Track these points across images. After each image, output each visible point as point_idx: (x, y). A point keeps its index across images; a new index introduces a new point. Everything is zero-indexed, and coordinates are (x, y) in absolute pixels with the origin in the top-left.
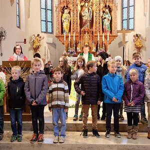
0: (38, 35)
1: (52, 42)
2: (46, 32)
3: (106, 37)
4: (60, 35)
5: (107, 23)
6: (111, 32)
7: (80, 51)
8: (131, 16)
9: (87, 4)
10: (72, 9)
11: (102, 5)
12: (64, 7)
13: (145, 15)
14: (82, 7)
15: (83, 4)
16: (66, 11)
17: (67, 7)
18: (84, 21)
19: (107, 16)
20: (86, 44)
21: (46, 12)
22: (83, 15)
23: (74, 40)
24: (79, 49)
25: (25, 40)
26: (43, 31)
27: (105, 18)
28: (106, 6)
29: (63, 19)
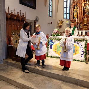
0: (61, 20)
2: (66, 19)
7: (81, 27)
10: (79, 6)
12: (75, 5)
15: (85, 2)
18: (85, 11)
21: (67, 9)
22: (85, 8)
23: (79, 22)
25: (52, 22)
29: (74, 11)
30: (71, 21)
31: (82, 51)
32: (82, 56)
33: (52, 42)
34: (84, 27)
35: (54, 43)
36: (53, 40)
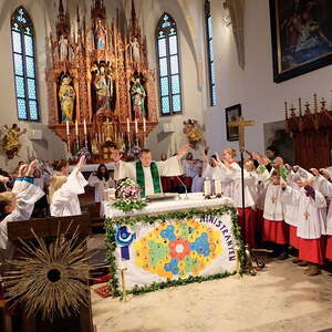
0: (15, 126)
1: (40, 138)
2: (28, 119)
3: (140, 125)
4: (57, 124)
5: (139, 102)
6: (147, 117)
7: (97, 152)
8: (176, 90)
9: (102, 69)
10: (77, 76)
11: (129, 71)
12: (62, 73)
13: (200, 89)
14: (93, 73)
15: (94, 69)
16: (66, 81)
17: (68, 73)
18: (100, 98)
19: (139, 90)
20: (108, 139)
21: (25, 82)
22: (98, 87)
23: (85, 132)
24: (95, 149)
26: (21, 117)
27: (136, 93)
28: (136, 73)
29: (61, 95)
30: (52, 128)
31: (230, 243)
32: (231, 259)
33: (124, 235)
34: (106, 150)
35: (134, 236)
36: (128, 227)
